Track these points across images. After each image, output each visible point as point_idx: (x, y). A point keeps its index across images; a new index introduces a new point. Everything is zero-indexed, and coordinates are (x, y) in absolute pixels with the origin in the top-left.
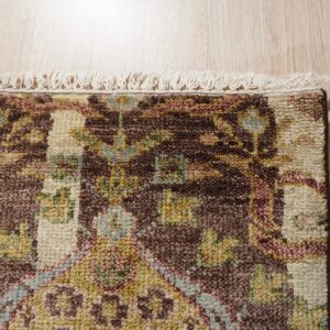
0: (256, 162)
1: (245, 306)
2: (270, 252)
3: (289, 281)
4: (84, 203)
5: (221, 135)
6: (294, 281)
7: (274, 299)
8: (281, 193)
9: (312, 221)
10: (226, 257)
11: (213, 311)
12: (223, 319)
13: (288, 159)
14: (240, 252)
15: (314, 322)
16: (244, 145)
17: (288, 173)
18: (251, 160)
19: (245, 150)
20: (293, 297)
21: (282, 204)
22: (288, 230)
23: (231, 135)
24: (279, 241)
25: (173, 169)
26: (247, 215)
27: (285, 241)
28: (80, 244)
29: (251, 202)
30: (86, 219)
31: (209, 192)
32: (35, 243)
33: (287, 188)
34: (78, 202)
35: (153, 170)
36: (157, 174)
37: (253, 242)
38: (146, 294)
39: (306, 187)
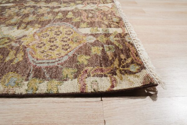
0: (118, 69)
1: (62, 67)
2: (82, 73)
3: (70, 80)
4: (96, 34)
5: (125, 59)
6: (70, 81)
7: (64, 75)
8: (106, 76)
9: (95, 87)
10: (81, 61)
11: (62, 59)
12: (59, 61)
13: (121, 79)
14: (82, 65)
15: (52, 88)
16: (123, 66)
17: (115, 79)
18: (118, 67)
19: (121, 66)
20: (63, 81)
21: (102, 77)
22: (91, 79)
23: (126, 62)
24: (86, 76)
25: (110, 49)
26: (96, 66)
27: (86, 78)
28: (85, 34)
29: (101, 67)
30: (92, 35)
31: (103, 57)
32: (85, 28)
33: (109, 78)
34: (96, 33)
35: (108, 45)
36: (107, 46)
37: (86, 68)
38: (69, 45)
39: (110, 85)
